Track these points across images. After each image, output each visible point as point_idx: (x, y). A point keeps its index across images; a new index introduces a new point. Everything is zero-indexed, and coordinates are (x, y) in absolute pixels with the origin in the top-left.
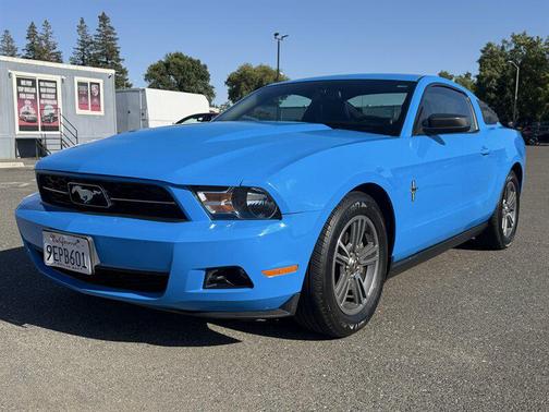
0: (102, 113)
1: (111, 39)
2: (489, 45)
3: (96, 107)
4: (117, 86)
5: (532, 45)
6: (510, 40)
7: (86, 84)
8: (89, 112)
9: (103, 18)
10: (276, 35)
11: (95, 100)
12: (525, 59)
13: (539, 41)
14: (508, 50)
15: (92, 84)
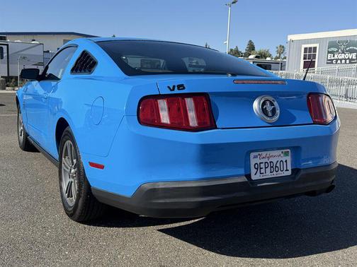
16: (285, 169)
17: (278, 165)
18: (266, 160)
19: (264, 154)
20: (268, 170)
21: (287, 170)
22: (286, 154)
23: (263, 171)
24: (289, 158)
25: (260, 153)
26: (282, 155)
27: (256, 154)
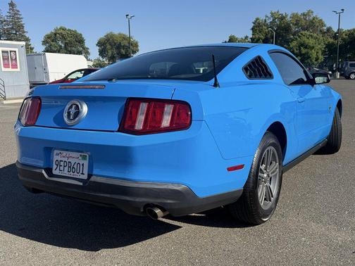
0: (18, 70)
1: (18, 18)
2: (257, 19)
3: (15, 66)
4: (27, 52)
5: (282, 18)
6: (269, 15)
7: (7, 52)
8: (10, 69)
9: (12, 5)
10: (127, 16)
11: (14, 62)
12: (279, 27)
13: (286, 16)
14: (268, 22)
15: (11, 51)
16: (81, 172)
17: (75, 166)
18: (66, 159)
19: (64, 153)
20: (66, 168)
21: (82, 174)
22: (84, 158)
23: (62, 168)
24: (86, 163)
25: (62, 152)
26: (80, 158)
27: (59, 152)
